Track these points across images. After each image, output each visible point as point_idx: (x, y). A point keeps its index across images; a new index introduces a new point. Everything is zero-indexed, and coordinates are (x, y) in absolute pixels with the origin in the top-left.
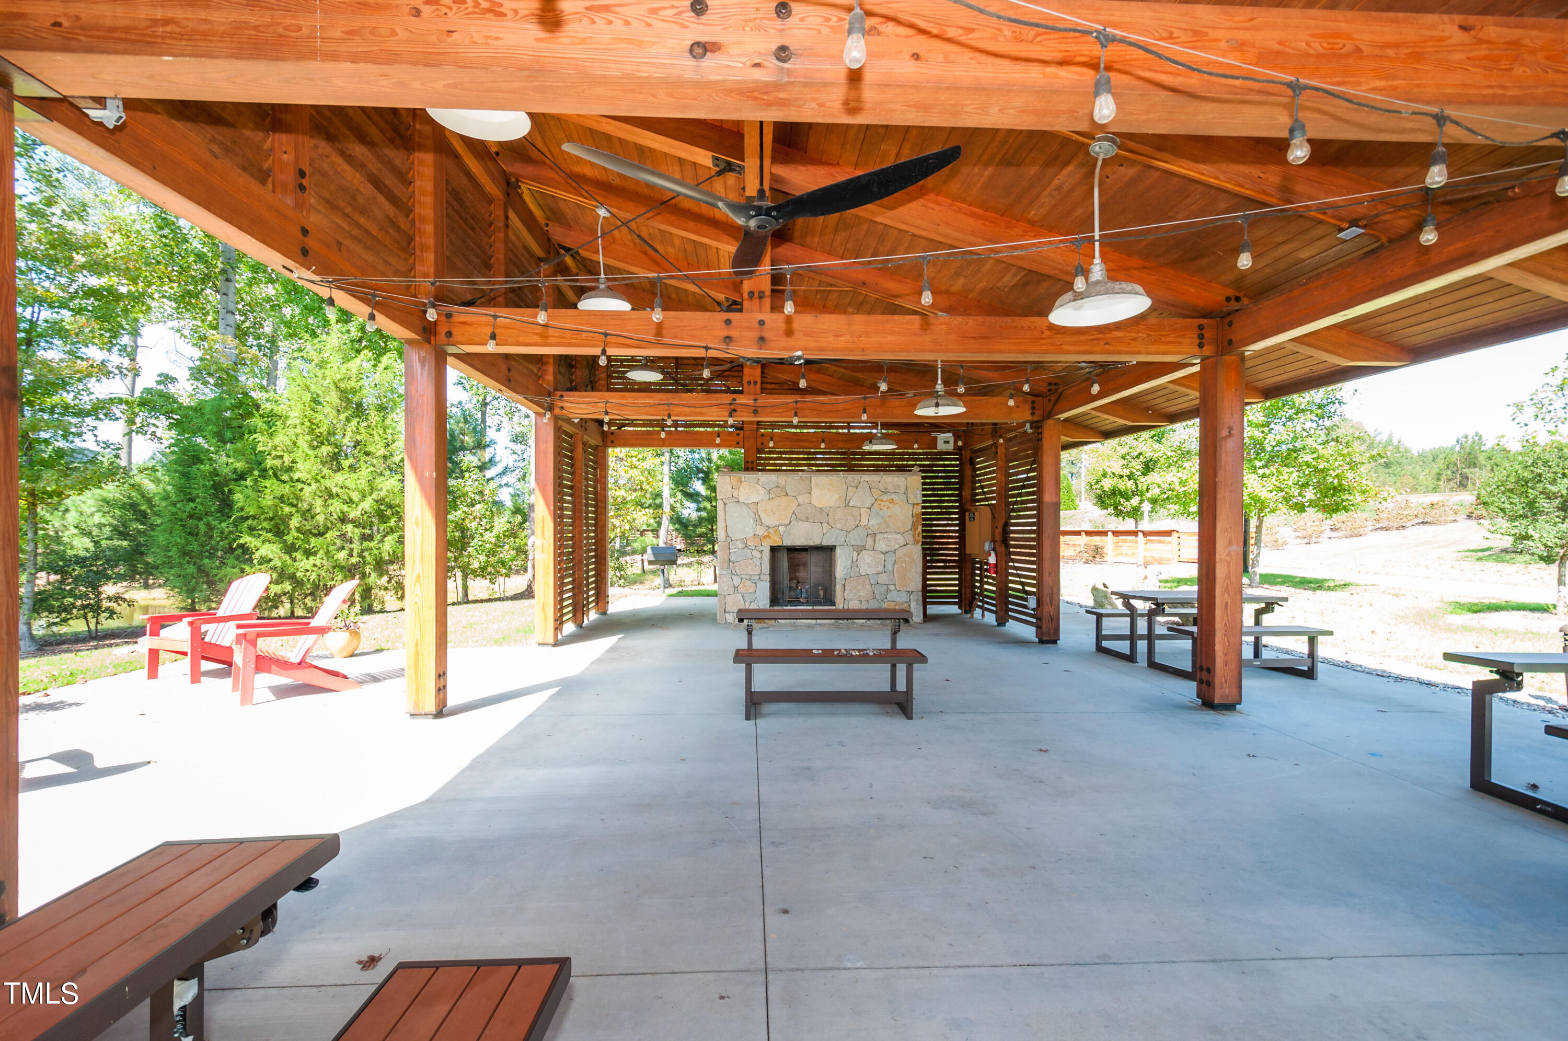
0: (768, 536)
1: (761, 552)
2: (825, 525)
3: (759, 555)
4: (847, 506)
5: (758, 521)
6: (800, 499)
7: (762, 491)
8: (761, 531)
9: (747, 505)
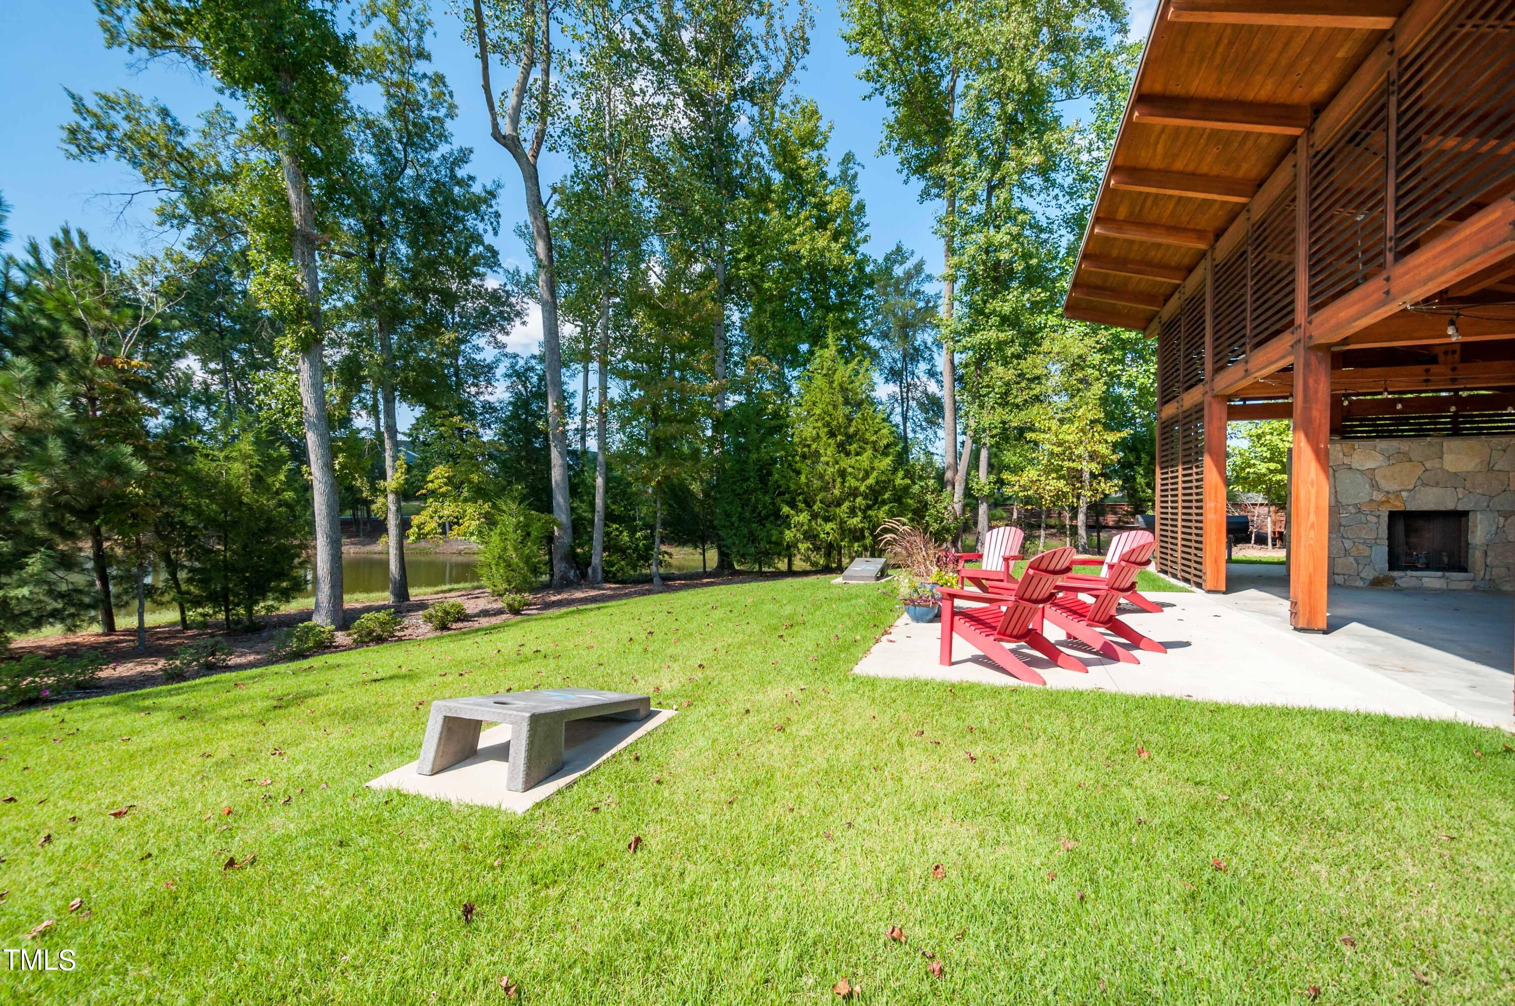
0: (1388, 502)
1: (1378, 517)
2: (1460, 490)
3: (1375, 520)
4: (1491, 470)
5: (1375, 486)
6: (1428, 465)
7: (1381, 458)
8: (1378, 496)
9: (1362, 472)
